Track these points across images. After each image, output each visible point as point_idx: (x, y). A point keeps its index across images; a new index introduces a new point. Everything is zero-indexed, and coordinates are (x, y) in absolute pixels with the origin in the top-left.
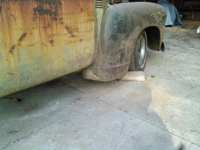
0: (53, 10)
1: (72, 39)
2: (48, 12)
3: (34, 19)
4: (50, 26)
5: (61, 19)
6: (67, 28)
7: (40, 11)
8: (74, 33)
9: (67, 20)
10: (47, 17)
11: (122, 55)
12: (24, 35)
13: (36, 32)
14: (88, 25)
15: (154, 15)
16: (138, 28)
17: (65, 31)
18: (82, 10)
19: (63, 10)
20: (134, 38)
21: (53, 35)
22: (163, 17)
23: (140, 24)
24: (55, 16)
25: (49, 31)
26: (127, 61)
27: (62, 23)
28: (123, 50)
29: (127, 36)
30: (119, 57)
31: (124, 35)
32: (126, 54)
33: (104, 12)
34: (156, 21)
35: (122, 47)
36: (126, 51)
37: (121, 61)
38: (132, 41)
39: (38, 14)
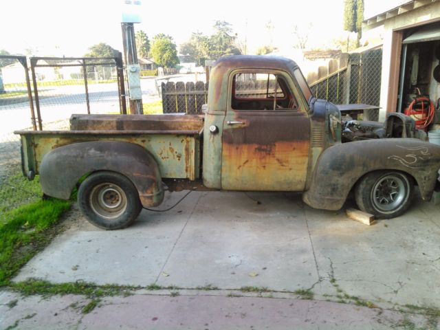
0: (268, 149)
1: (282, 167)
2: (264, 150)
3: (255, 153)
4: (264, 157)
5: (273, 154)
6: (278, 160)
7: (259, 150)
8: (284, 164)
9: (278, 155)
10: (264, 153)
11: (334, 190)
12: (247, 161)
13: (254, 160)
14: (300, 160)
15: (396, 157)
16: (360, 168)
17: (276, 162)
18: (294, 149)
19: (277, 150)
20: (353, 177)
21: (265, 163)
22: (419, 161)
23: (364, 165)
24: (269, 152)
25: (263, 161)
26: (342, 196)
27: (274, 157)
28: (334, 185)
29: (342, 174)
30: (329, 190)
31: (337, 172)
32: (340, 189)
33: (324, 150)
34: (399, 164)
35: (333, 182)
36: (339, 186)
37: (332, 194)
38: (350, 180)
39: (257, 151)
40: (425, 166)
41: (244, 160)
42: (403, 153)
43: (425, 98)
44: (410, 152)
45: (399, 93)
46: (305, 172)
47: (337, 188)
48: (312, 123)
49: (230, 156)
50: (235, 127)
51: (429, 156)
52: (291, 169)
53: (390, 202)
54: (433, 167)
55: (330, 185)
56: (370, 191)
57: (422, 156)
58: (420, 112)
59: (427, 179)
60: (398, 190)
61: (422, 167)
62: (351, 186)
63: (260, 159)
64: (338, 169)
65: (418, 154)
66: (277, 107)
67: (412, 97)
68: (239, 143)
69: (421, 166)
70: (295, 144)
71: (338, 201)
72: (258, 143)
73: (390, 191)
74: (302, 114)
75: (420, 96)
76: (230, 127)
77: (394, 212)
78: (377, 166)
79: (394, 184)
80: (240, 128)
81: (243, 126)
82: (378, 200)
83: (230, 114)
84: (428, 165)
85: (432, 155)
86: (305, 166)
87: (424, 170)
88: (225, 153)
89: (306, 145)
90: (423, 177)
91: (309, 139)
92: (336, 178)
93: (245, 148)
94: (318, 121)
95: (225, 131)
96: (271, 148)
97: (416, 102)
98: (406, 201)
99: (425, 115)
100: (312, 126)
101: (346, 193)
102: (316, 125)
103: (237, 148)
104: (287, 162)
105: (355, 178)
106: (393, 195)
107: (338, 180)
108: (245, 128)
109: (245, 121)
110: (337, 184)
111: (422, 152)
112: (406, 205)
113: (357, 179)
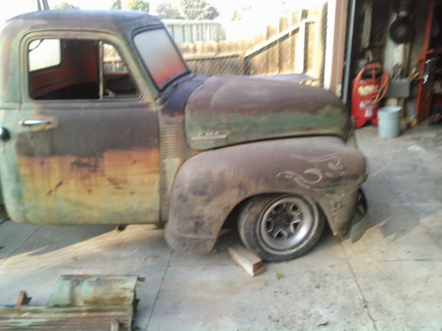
0: (93, 163)
1: (118, 191)
2: (85, 165)
3: (71, 171)
4: (87, 177)
5: (102, 171)
6: (111, 180)
7: (79, 165)
8: (121, 185)
9: (110, 172)
10: (86, 170)
11: (197, 224)
12: (60, 184)
13: (72, 182)
14: (147, 178)
15: (289, 174)
16: (235, 192)
17: (107, 183)
18: (135, 162)
19: (106, 163)
20: (225, 205)
21: (91, 186)
22: (325, 179)
23: (241, 187)
24: (95, 169)
25: (87, 182)
26: (210, 233)
27: (103, 175)
28: (198, 217)
29: (208, 201)
30: (191, 224)
31: (200, 199)
32: (206, 224)
33: (183, 162)
34: (294, 185)
35: (195, 213)
36: (205, 219)
37: (196, 231)
38: (221, 208)
39: (75, 167)
40: (335, 186)
41: (55, 182)
42: (300, 166)
43: (377, 65)
44: (312, 166)
45: (345, 59)
46: (156, 196)
47: (203, 223)
48: (163, 119)
49: (32, 175)
50: (35, 129)
51: (341, 170)
52: (132, 193)
53: (291, 235)
54: (348, 187)
55: (192, 218)
56: (255, 222)
57: (330, 171)
58: (370, 84)
59: (339, 206)
60: (301, 216)
61: (330, 189)
62: (223, 219)
63: (83, 178)
64: (202, 193)
65: (324, 167)
66: (105, 94)
67: (362, 63)
68: (43, 155)
69: (328, 187)
70: (135, 155)
71: (205, 241)
72: (74, 154)
73: (290, 219)
74: (146, 105)
75: (372, 62)
76: (27, 129)
77: (294, 250)
78: (261, 189)
79: (295, 208)
80: (43, 131)
81: (48, 127)
82: (271, 234)
83: (26, 108)
84: (339, 185)
85: (345, 169)
86: (156, 187)
87: (332, 192)
88: (24, 171)
89: (153, 155)
90: (332, 203)
91: (158, 145)
92: (199, 207)
93: (54, 162)
94: (172, 115)
95: (21, 136)
96: (96, 161)
97: (366, 71)
98: (313, 233)
99: (377, 87)
100: (162, 124)
101: (216, 229)
102: (169, 123)
103: (42, 163)
104: (125, 182)
105: (229, 207)
106: (296, 225)
107: (202, 211)
108: (50, 130)
109: (51, 119)
110: (202, 216)
111: (331, 165)
112: (313, 239)
113: (232, 208)
